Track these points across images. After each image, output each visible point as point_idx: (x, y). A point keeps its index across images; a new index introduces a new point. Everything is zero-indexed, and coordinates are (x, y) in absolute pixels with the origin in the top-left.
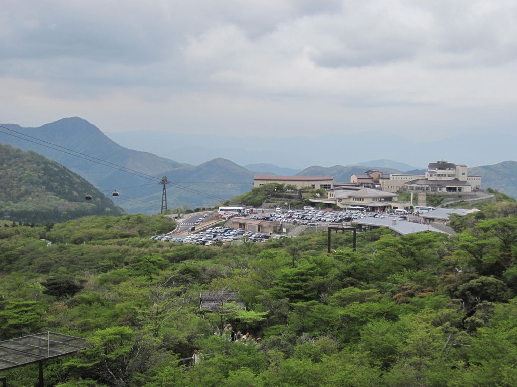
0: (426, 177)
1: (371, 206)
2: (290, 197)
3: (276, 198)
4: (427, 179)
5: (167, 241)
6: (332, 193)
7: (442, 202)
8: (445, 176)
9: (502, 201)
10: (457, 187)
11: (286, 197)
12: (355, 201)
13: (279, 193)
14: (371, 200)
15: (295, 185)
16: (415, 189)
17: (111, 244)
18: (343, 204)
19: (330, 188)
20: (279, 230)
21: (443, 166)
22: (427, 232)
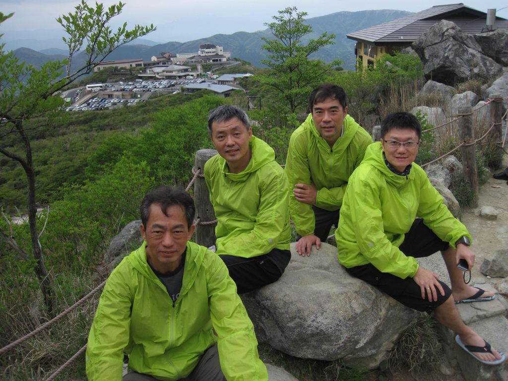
0: (199, 54)
1: (178, 76)
2: (125, 74)
3: (116, 76)
5: (71, 111)
6: (151, 70)
8: (210, 52)
10: (218, 59)
12: (167, 74)
13: (116, 72)
14: (177, 72)
15: (124, 66)
18: (160, 76)
19: (141, 66)
20: (135, 96)
21: (209, 47)
22: (233, 90)
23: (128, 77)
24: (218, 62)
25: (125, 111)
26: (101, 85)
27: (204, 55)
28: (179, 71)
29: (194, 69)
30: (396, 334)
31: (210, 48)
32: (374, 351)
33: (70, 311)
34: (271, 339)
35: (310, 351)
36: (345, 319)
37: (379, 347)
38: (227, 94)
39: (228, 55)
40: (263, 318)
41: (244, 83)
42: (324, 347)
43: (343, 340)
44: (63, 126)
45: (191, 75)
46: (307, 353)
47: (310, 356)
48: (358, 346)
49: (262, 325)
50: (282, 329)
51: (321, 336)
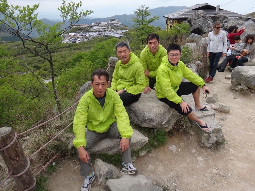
1: (102, 31)
3: (80, 30)
6: (92, 28)
8: (114, 22)
15: (83, 27)
18: (96, 31)
20: (87, 38)
21: (113, 20)
24: (116, 26)
25: (83, 43)
26: (74, 33)
27: (111, 23)
28: (102, 29)
29: (108, 28)
30: (175, 120)
32: (168, 126)
33: (67, 111)
34: (134, 121)
35: (147, 125)
36: (158, 114)
37: (170, 124)
38: (119, 38)
39: (120, 23)
40: (131, 114)
41: (126, 34)
42: (151, 123)
43: (157, 122)
44: (61, 48)
45: (107, 31)
46: (145, 125)
47: (146, 127)
48: (163, 124)
49: (131, 116)
50: (137, 117)
51: (150, 120)
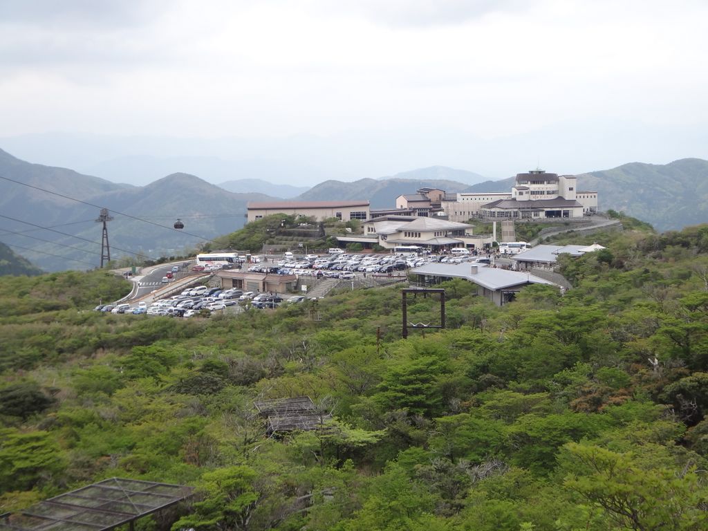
0: (513, 196)
1: (433, 245)
2: (306, 235)
3: (285, 237)
4: (514, 200)
5: (121, 313)
6: (370, 227)
7: (539, 233)
8: (542, 193)
9: (632, 229)
10: (562, 210)
11: (300, 234)
12: (407, 238)
13: (288, 229)
14: (432, 236)
15: (313, 216)
16: (496, 215)
17: (32, 322)
18: (389, 243)
19: (365, 218)
20: (296, 288)
21: (539, 178)
22: (528, 283)
23: (312, 240)
24: (562, 219)
25: (243, 323)
27: (525, 197)
31: (542, 182)
39: (589, 201)
45: (469, 246)
